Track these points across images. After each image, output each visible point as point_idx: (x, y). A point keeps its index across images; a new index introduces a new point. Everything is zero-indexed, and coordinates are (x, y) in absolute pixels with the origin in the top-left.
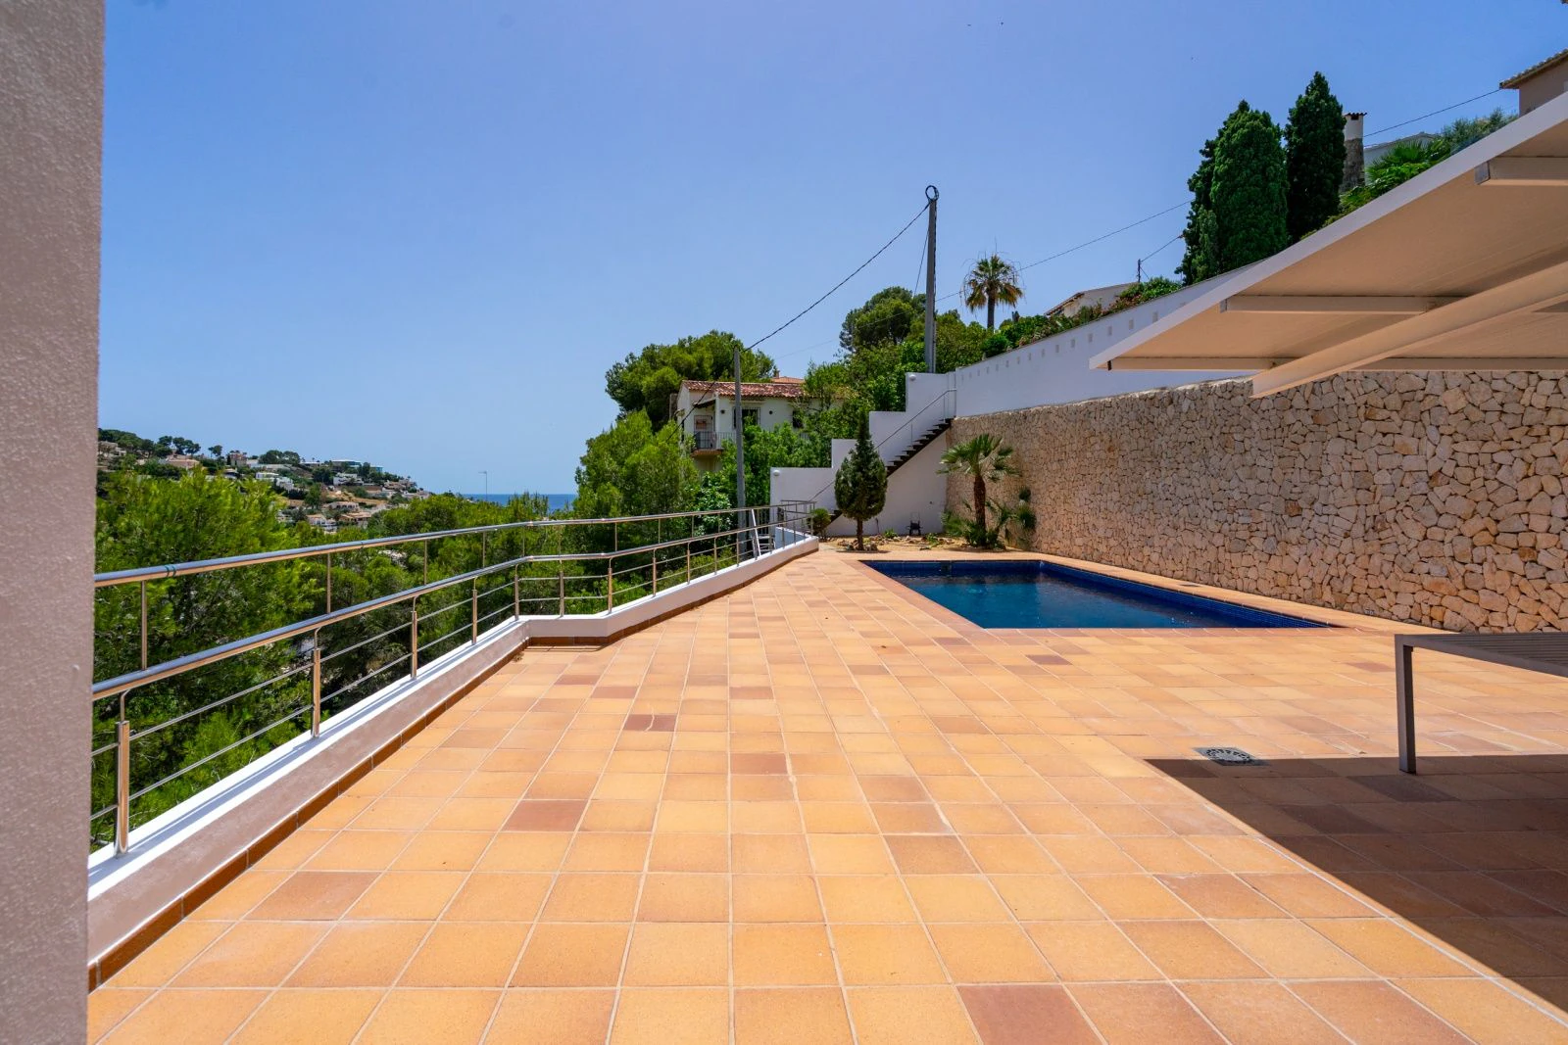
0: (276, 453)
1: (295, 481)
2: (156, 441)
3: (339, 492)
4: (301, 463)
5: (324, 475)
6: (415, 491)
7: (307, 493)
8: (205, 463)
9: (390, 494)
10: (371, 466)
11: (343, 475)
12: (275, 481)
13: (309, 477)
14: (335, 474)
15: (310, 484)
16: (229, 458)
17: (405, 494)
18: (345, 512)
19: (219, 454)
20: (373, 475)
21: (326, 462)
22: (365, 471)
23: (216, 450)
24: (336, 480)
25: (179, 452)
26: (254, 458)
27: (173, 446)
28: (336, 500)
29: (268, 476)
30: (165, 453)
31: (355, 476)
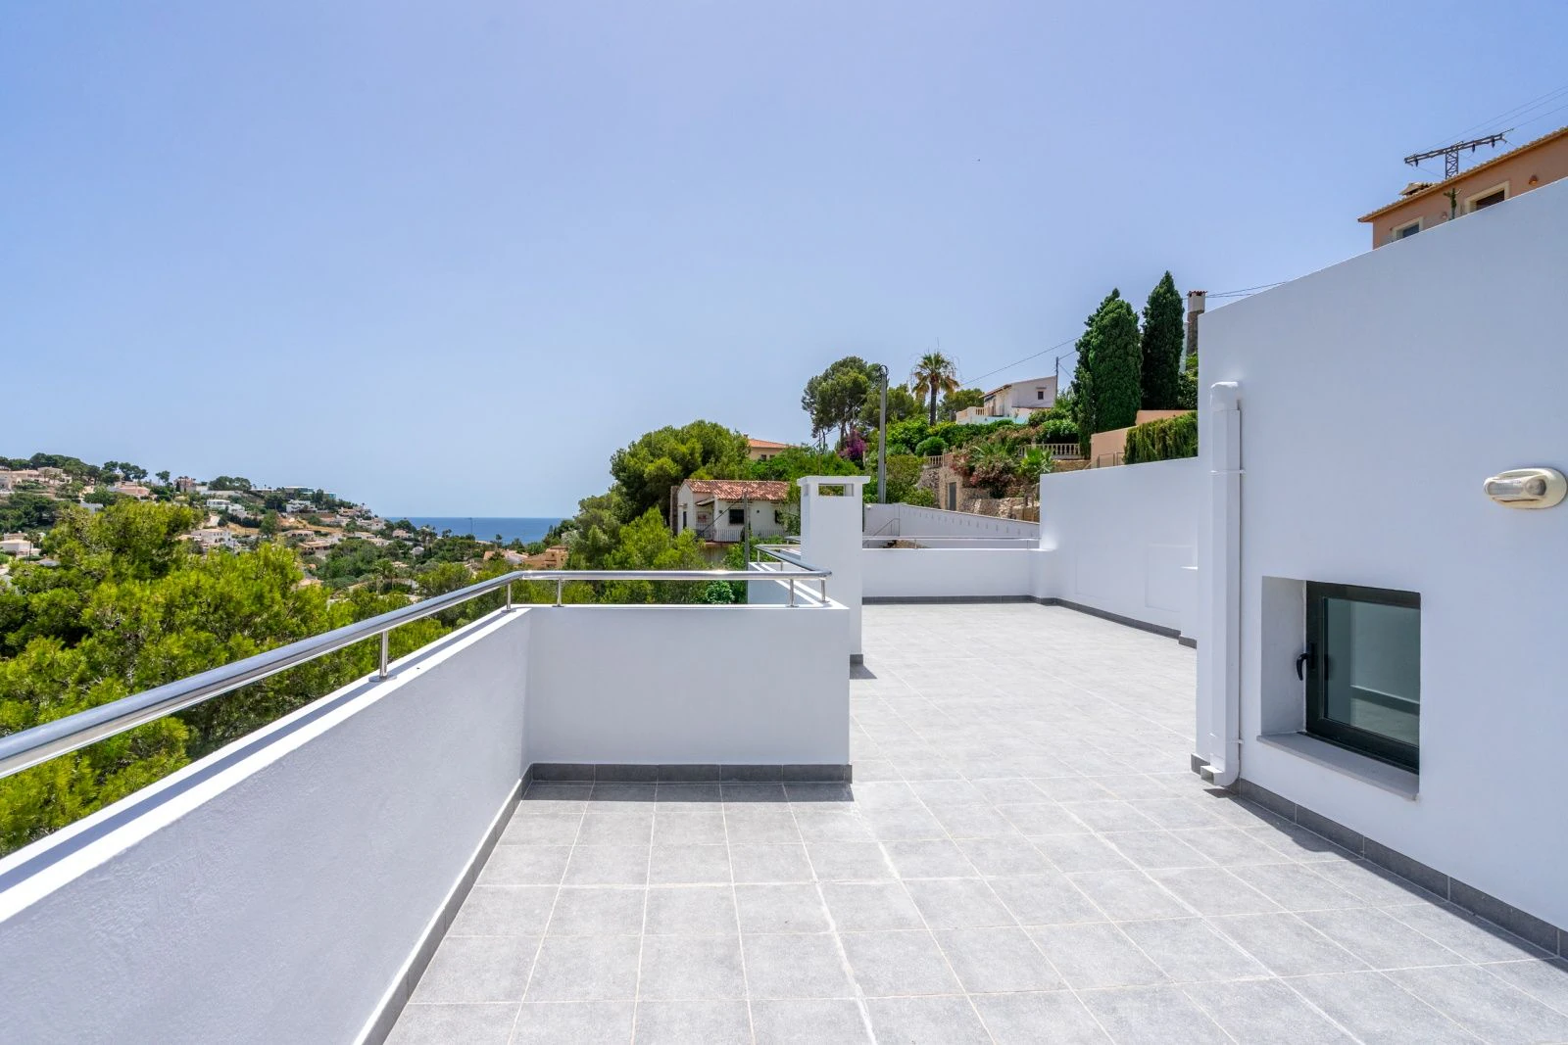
0: (226, 479)
1: (247, 508)
2: (101, 466)
3: (292, 520)
4: (253, 489)
5: (276, 502)
6: (369, 518)
7: (261, 522)
8: (155, 490)
9: (345, 522)
10: (325, 493)
11: (297, 502)
12: (227, 508)
13: (261, 504)
14: (287, 501)
15: (263, 512)
16: (178, 485)
17: (360, 522)
18: (302, 541)
19: (167, 479)
20: (327, 503)
21: (278, 489)
22: (318, 498)
23: (164, 476)
24: (289, 508)
25: (127, 478)
26: (204, 484)
27: (118, 472)
28: (291, 528)
29: (219, 503)
30: (112, 480)
31: (308, 503)
